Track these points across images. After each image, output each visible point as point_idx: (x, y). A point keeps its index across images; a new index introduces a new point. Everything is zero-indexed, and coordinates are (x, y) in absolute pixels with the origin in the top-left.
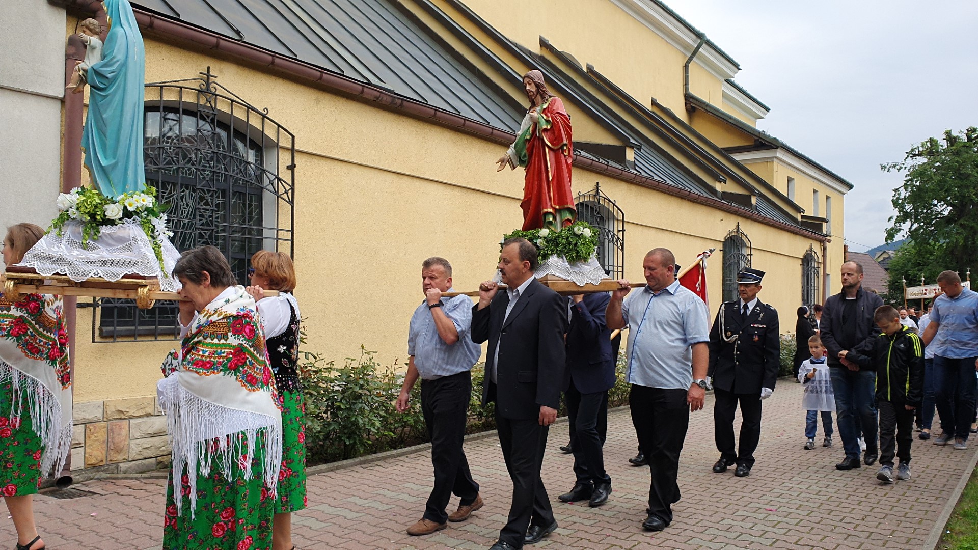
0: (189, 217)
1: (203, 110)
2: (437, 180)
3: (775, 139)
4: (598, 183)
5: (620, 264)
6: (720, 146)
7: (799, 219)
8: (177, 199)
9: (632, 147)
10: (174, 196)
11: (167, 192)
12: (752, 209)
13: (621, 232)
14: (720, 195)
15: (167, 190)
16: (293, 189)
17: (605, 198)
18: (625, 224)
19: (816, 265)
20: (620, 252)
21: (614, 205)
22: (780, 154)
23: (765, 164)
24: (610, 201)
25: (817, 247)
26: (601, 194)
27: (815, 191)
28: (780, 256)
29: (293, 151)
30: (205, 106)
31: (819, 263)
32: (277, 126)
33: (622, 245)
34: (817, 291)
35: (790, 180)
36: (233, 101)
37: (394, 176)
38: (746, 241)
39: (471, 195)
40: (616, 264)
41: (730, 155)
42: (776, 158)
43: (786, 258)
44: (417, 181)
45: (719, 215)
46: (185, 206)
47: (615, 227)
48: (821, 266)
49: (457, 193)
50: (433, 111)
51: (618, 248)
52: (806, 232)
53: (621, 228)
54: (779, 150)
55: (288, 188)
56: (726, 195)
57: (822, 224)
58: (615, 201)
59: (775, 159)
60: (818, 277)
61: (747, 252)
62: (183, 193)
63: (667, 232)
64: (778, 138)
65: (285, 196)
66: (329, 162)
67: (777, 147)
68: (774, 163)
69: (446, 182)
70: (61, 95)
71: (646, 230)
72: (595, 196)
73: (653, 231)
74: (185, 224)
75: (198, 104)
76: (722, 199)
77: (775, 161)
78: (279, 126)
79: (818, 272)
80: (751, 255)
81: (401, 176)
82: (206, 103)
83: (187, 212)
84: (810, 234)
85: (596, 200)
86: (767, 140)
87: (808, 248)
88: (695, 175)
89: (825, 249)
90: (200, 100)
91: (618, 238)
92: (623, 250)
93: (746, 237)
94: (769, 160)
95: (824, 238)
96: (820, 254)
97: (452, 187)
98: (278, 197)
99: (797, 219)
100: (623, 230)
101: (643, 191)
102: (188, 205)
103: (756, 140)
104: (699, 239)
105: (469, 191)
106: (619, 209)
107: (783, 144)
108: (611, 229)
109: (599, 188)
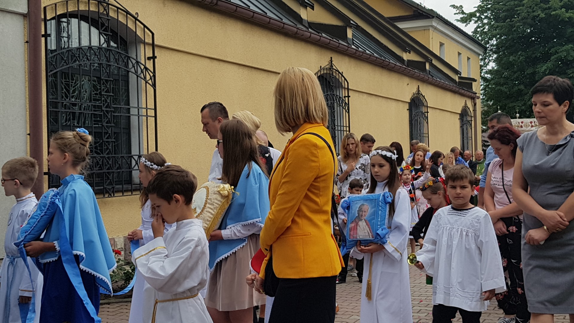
0: (87, 101)
1: (102, 16)
2: (235, 61)
3: (432, 10)
4: (331, 58)
5: (348, 125)
6: (386, 16)
7: (457, 80)
8: (80, 88)
9: (351, 27)
10: (78, 85)
11: (74, 81)
12: (427, 73)
13: (347, 98)
14: (406, 63)
15: (73, 80)
16: (154, 76)
17: (336, 70)
18: (350, 92)
19: (469, 119)
20: (347, 114)
21: (342, 75)
22: (435, 23)
23: (423, 32)
24: (339, 73)
25: (470, 104)
26: (334, 67)
27: (459, 54)
28: (445, 112)
29: (153, 45)
30: (102, 13)
31: (471, 117)
32: (142, 26)
33: (349, 109)
34: (471, 141)
35: (442, 45)
36: (118, 8)
37: (208, 61)
38: (424, 101)
39: (254, 72)
40: (345, 125)
41: (396, 24)
42: (432, 26)
43: (449, 113)
44: (222, 64)
45: (406, 80)
46: (85, 93)
47: (344, 93)
48: (473, 119)
49: (246, 71)
50: (235, 7)
51: (346, 111)
52: (463, 91)
53: (347, 95)
54: (434, 19)
55: (152, 75)
56: (410, 63)
57: (472, 83)
58: (342, 72)
59: (431, 28)
60: (471, 129)
61: (424, 110)
62: (83, 82)
63: (374, 97)
64: (433, 9)
65: (150, 82)
66: (171, 52)
67: (433, 17)
68: (430, 30)
69: (240, 63)
70: (26, 12)
71: (361, 95)
72: (330, 69)
73: (365, 95)
74: (85, 106)
75: (99, 12)
76: (408, 66)
77: (431, 30)
78: (145, 26)
79: (471, 124)
80: (428, 112)
81: (213, 61)
82: (103, 11)
83: (86, 97)
84: (466, 92)
85: (331, 73)
86: (424, 10)
87: (463, 104)
88: (385, 46)
89: (475, 104)
90: (100, 9)
91: (346, 103)
92: (349, 112)
93: (424, 98)
94: (426, 29)
95: (475, 96)
96: (471, 109)
97: (242, 67)
98: (146, 82)
99: (455, 81)
100: (349, 97)
101: (359, 63)
102: (86, 92)
103: (414, 11)
104: (393, 101)
105: (253, 69)
106: (345, 79)
107: (437, 14)
108: (341, 96)
109: (333, 62)
